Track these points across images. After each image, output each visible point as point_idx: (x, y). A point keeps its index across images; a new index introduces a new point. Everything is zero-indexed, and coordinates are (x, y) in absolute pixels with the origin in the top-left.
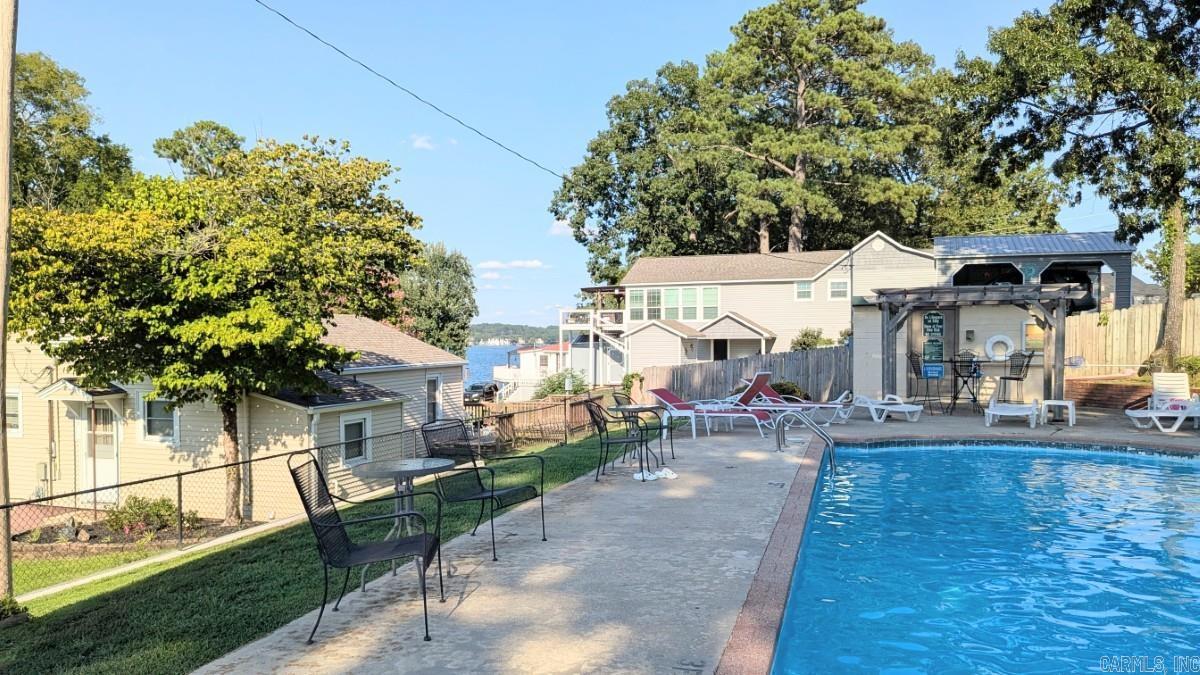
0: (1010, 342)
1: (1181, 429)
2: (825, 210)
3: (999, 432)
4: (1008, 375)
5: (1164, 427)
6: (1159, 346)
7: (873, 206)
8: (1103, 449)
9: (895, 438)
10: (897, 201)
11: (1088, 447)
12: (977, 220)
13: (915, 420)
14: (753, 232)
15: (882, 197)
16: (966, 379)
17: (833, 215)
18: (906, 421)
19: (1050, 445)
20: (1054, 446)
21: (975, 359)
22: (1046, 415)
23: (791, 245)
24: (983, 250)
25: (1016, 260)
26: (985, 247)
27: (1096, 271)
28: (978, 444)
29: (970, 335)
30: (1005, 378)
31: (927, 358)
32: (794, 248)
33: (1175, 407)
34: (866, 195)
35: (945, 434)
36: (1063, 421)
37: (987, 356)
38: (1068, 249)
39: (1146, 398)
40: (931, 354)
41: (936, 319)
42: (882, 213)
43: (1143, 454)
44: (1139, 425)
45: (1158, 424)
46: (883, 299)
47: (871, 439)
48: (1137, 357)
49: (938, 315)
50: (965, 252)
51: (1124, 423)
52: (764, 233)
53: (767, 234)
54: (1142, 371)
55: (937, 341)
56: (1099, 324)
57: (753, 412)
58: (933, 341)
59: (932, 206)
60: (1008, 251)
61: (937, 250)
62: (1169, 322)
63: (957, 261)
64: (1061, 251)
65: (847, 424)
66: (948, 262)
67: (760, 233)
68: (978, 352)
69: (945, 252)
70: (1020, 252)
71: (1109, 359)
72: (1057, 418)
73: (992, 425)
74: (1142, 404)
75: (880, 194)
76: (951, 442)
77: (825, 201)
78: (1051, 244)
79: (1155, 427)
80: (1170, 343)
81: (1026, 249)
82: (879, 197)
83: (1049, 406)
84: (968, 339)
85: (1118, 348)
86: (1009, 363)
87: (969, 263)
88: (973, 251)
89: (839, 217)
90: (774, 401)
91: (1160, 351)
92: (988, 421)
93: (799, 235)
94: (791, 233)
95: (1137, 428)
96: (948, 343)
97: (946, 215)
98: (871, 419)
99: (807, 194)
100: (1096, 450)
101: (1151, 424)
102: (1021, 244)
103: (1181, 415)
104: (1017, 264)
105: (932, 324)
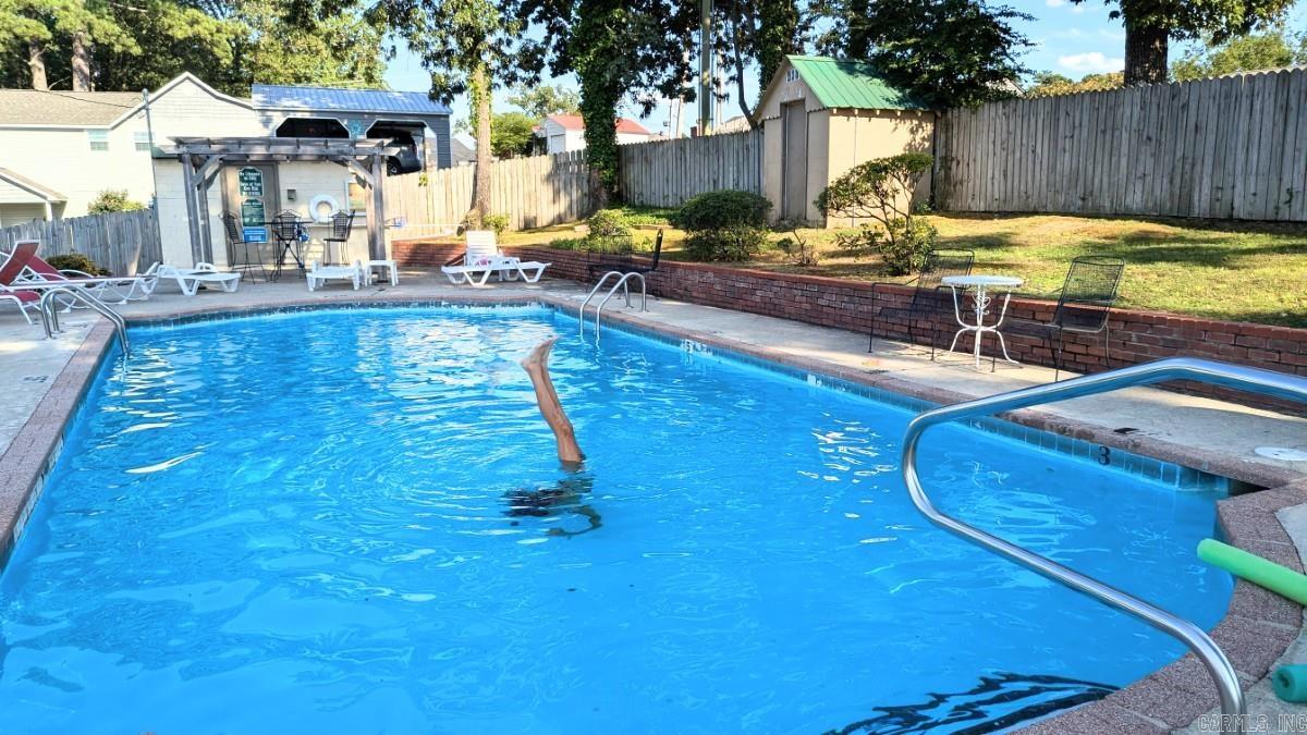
0: (334, 202)
1: (487, 282)
2: (117, 40)
3: (321, 296)
4: (332, 237)
5: (475, 281)
6: (472, 207)
7: (181, 41)
8: (421, 305)
9: (204, 311)
10: (209, 38)
11: (407, 305)
12: (303, 71)
13: (233, 290)
14: (21, 62)
15: (190, 32)
16: (287, 242)
17: (130, 47)
18: (222, 292)
19: (372, 306)
20: (376, 307)
21: (297, 221)
22: (370, 277)
23: (76, 82)
24: (306, 103)
25: (341, 116)
26: (308, 99)
27: (419, 132)
28: (299, 310)
29: (292, 195)
30: (329, 240)
31: (247, 220)
32: (81, 86)
33: (484, 263)
34: (170, 27)
35: (264, 302)
36: (386, 281)
37: (311, 217)
38: (391, 108)
39: (462, 256)
40: (251, 216)
41: (253, 177)
42: (194, 52)
43: (455, 307)
44: (454, 281)
45: (470, 280)
46: (183, 149)
47: (176, 315)
48: (455, 216)
49: (255, 172)
50: (286, 103)
51: (441, 280)
52: (35, 62)
53: (42, 66)
54: (460, 231)
55: (256, 201)
56: (420, 185)
57: (16, 293)
58: (251, 201)
59: (251, 49)
60: (333, 106)
61: (256, 99)
62: (479, 183)
63: (279, 113)
64: (384, 109)
65: (151, 300)
66: (269, 113)
67: (30, 64)
68: (302, 212)
69: (264, 102)
70: (344, 107)
71: (431, 219)
72: (382, 279)
73: (316, 290)
74: (460, 261)
75: (187, 27)
76: (270, 310)
77: (117, 29)
78: (374, 100)
79: (467, 282)
80: (482, 204)
81: (350, 104)
82: (186, 31)
83: (374, 267)
84: (290, 199)
85: (440, 209)
86: (332, 226)
87: (292, 116)
88: (296, 103)
89: (137, 50)
90: (48, 278)
91: (474, 211)
92: (312, 285)
93: (87, 71)
94: (74, 65)
95: (453, 285)
96: (268, 203)
97: (268, 62)
98: (181, 292)
99: (91, 17)
100: (414, 307)
101: (464, 279)
102: (345, 100)
103: (488, 270)
104: (342, 119)
105: (248, 181)
